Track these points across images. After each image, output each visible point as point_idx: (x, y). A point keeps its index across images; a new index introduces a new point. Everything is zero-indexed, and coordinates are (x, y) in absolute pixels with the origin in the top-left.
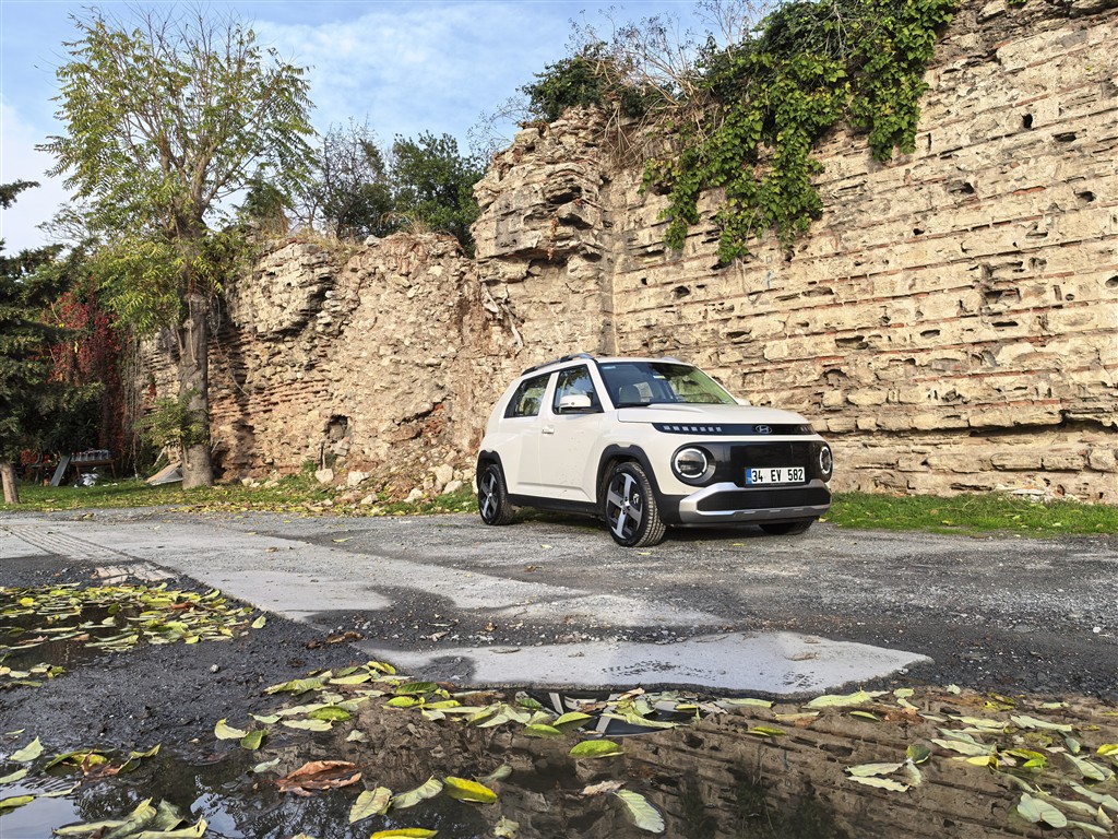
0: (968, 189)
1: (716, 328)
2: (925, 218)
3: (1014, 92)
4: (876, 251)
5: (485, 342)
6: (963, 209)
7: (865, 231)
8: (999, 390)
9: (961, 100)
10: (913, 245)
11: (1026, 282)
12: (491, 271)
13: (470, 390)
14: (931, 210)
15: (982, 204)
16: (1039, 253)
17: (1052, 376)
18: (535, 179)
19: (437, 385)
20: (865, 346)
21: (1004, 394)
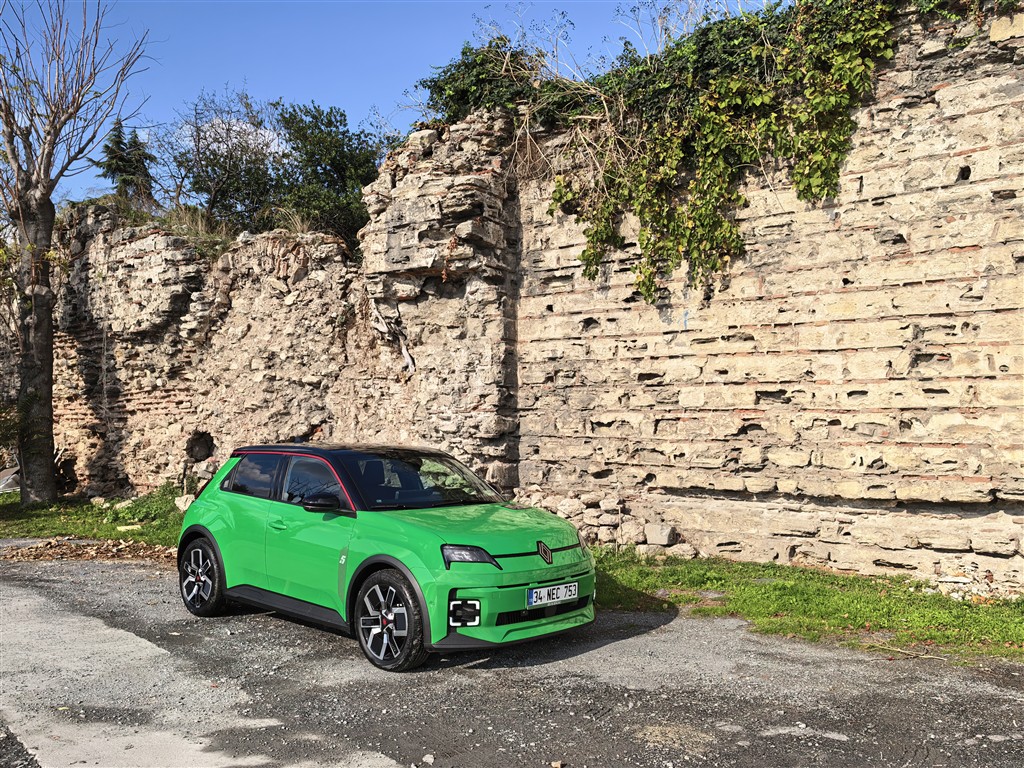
0: (900, 239)
1: (627, 367)
2: (855, 267)
3: (952, 140)
4: (802, 298)
5: (371, 362)
6: (895, 262)
7: (790, 275)
8: (927, 462)
9: (895, 144)
10: (841, 295)
11: (959, 348)
12: (380, 287)
13: (353, 414)
14: (862, 259)
15: (915, 259)
16: (973, 318)
17: (984, 452)
18: (432, 190)
19: (316, 406)
20: (788, 401)
21: (933, 467)
